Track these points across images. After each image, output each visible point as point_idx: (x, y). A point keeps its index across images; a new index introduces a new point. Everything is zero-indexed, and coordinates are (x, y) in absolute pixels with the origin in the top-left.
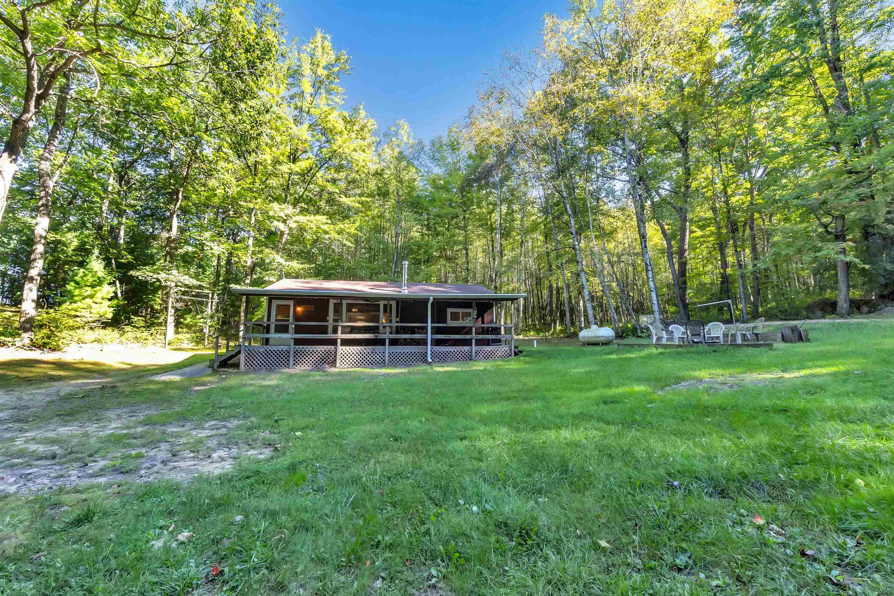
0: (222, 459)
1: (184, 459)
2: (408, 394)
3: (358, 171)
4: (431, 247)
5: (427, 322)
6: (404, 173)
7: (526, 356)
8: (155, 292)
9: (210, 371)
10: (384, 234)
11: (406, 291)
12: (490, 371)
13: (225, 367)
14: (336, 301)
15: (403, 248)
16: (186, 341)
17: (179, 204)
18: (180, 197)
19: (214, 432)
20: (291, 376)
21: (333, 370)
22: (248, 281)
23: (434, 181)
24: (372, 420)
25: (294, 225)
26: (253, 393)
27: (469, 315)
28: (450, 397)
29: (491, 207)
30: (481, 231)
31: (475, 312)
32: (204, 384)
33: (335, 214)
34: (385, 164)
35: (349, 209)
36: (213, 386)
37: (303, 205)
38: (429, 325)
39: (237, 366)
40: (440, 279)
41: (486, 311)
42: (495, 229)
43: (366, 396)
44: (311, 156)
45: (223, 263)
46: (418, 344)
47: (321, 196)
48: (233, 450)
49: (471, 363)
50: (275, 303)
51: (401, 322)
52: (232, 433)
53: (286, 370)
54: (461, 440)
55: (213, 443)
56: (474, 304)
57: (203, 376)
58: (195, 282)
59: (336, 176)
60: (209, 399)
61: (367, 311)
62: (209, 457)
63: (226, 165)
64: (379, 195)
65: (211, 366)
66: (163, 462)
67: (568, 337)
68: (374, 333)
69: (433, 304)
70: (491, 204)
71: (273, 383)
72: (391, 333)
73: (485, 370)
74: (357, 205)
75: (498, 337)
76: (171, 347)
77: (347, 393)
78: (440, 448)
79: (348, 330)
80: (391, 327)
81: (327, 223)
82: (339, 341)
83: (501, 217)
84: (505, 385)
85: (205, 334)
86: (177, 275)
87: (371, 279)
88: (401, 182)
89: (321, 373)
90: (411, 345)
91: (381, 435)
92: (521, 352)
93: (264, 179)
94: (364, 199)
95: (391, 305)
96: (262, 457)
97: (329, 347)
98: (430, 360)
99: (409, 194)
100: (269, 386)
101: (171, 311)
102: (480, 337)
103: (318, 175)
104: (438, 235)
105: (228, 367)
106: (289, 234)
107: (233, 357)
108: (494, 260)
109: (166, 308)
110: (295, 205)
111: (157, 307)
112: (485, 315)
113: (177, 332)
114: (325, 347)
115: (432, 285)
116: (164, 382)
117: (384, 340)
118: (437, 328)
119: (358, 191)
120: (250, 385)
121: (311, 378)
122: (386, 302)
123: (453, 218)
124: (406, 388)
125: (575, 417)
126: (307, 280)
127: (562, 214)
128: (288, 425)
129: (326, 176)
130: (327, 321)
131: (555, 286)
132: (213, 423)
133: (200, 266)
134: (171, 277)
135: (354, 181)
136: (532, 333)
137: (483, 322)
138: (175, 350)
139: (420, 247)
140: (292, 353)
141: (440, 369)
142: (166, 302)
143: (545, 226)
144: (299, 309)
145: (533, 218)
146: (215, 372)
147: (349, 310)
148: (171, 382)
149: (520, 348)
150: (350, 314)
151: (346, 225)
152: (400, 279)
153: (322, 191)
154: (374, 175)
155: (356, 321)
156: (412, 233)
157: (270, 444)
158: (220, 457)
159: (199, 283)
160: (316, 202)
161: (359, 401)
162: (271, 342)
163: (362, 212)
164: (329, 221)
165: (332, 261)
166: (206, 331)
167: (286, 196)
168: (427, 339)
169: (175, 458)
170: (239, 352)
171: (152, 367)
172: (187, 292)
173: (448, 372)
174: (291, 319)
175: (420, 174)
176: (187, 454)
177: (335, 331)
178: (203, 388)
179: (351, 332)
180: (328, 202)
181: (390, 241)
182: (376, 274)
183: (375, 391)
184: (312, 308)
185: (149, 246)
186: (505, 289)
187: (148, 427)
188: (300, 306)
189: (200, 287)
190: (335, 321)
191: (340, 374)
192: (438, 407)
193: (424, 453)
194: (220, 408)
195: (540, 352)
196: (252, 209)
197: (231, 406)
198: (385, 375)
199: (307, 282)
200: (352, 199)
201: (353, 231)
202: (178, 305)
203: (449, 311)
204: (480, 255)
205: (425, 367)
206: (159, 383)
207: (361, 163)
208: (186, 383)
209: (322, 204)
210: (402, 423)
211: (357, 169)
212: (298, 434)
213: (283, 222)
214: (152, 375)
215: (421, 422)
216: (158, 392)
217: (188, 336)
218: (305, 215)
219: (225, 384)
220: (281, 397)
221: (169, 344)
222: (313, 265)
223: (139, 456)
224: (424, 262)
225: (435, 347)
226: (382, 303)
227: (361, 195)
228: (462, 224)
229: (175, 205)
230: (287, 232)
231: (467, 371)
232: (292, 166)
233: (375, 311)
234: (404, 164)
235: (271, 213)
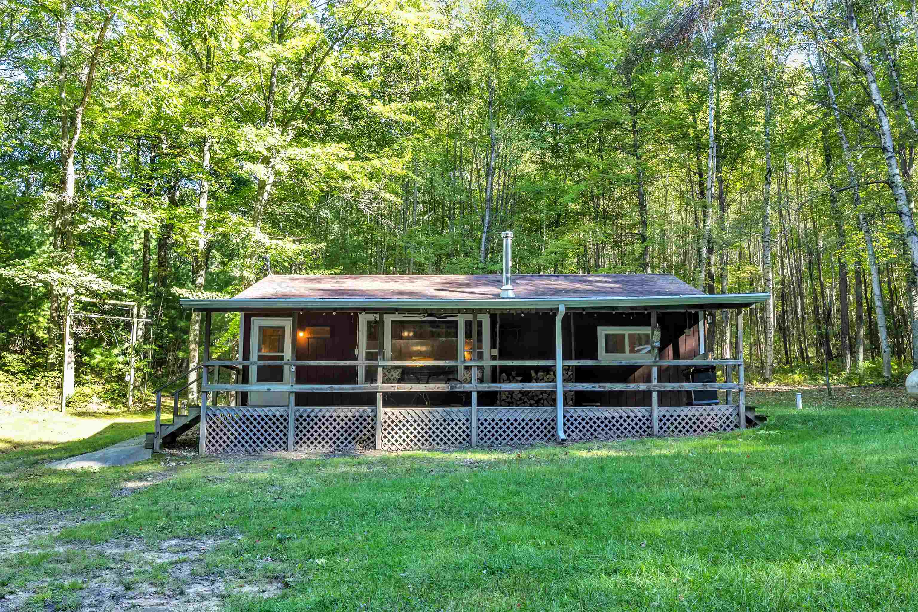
0: (202, 598)
1: (143, 595)
2: (516, 499)
3: (404, 47)
4: (564, 192)
5: (554, 358)
6: (501, 40)
7: (775, 427)
8: (36, 305)
9: (147, 454)
10: (461, 169)
11: (511, 294)
12: (687, 458)
13: (173, 448)
14: (371, 317)
15: (504, 198)
16: (95, 399)
17: (76, 138)
18: (79, 125)
19: (182, 556)
20: (292, 464)
21: (370, 454)
22: (200, 281)
23: (565, 52)
24: (448, 543)
25: (284, 167)
26: (229, 494)
27: (647, 339)
28: (599, 505)
29: (695, 97)
30: (671, 151)
31: (657, 334)
32: (141, 478)
33: (361, 135)
34: (459, 24)
35: (390, 124)
36: (157, 482)
37: (299, 123)
38: (560, 363)
39: (193, 444)
40: (587, 261)
41: (682, 333)
42: (706, 146)
43: (435, 503)
44: (313, 23)
45: (153, 244)
46: (538, 403)
47: (333, 102)
48: (217, 585)
49: (650, 442)
50: (257, 323)
51: (502, 356)
52: (209, 559)
53: (282, 454)
54: (609, 575)
55: (184, 572)
56: (654, 319)
57: (138, 463)
58: (110, 287)
59: (362, 59)
60: (156, 503)
61: (433, 335)
62: (182, 593)
63: (162, 64)
64: (449, 91)
65: (150, 446)
66: (113, 597)
67: (885, 385)
68: (449, 380)
69: (566, 319)
70: (695, 89)
71: (261, 476)
72: (481, 380)
73: (677, 456)
74: (406, 118)
75: (709, 387)
76: (71, 410)
77: (400, 497)
78: (568, 584)
79: (396, 375)
80: (481, 368)
81: (346, 159)
82: (379, 397)
83: (717, 117)
84: (713, 487)
85: (127, 384)
86: (77, 273)
87: (439, 271)
88: (494, 60)
89: (347, 459)
90: (524, 403)
91: (466, 565)
92: (762, 419)
93: (224, 77)
94: (419, 104)
95: (480, 324)
96: (265, 596)
97: (361, 409)
98: (562, 436)
99: (512, 85)
100: (255, 482)
101: (69, 342)
102: (670, 386)
103: (329, 61)
104: (577, 166)
105: (179, 448)
106: (274, 184)
107: (186, 427)
108: (705, 214)
109: (61, 338)
110: (284, 124)
111: (42, 334)
112: (681, 339)
113: (79, 383)
114: (354, 409)
115: (566, 279)
116: (74, 473)
117: (468, 394)
118: (578, 368)
119: (408, 88)
120: (222, 480)
121: (330, 470)
122: (470, 317)
123: (609, 128)
124: (513, 488)
125: (835, 543)
126: (312, 276)
127: (860, 106)
128: (302, 548)
129: (343, 62)
130: (355, 358)
131: (851, 267)
132: (174, 542)
133: (111, 253)
134: (68, 278)
135: (399, 66)
136: (796, 377)
137: (676, 355)
138: (80, 414)
139: (538, 194)
140: (291, 420)
141: (585, 454)
142: (60, 325)
143: (825, 131)
144: (301, 334)
145: (797, 114)
146: (156, 456)
147: (396, 335)
148: (86, 473)
149: (760, 411)
150: (396, 342)
151: (386, 161)
152: (496, 267)
153: (337, 91)
154: (439, 51)
155: (409, 356)
156: (522, 166)
157: (276, 578)
158: (198, 595)
159: (115, 287)
160: (323, 116)
161: (424, 510)
162: (252, 399)
163: (416, 130)
164: (352, 154)
165: (358, 233)
166: (129, 379)
167: (268, 108)
168: (555, 392)
169: (130, 593)
170: (197, 419)
171: (47, 447)
172: (94, 305)
173: (600, 460)
174: (288, 353)
175: (536, 39)
176: (145, 587)
177: (371, 376)
178: (140, 484)
179: (401, 380)
180: (347, 112)
181: (474, 185)
182: (448, 256)
183: (453, 493)
184: (325, 331)
185: (24, 219)
186: (731, 280)
187: (71, 546)
188: (302, 329)
189: (117, 295)
190: (370, 356)
191: (383, 462)
192: (572, 523)
193: (541, 592)
194: (181, 518)
195: (806, 419)
196: (205, 139)
197: (199, 516)
198: (471, 465)
199: (312, 281)
200: (394, 106)
201: (399, 171)
202: (81, 330)
203: (603, 332)
204: (673, 206)
205: (552, 449)
206: (64, 473)
207: (412, 30)
208: (111, 475)
209: (336, 117)
210: (502, 548)
211: (402, 43)
212: (321, 561)
213: (263, 162)
214: (51, 460)
215: (537, 546)
216: (69, 490)
217: (98, 388)
218: (306, 145)
219: (177, 478)
220: (281, 502)
221: (68, 404)
222: (323, 245)
223: (73, 588)
224: (549, 226)
225: (572, 410)
226: (461, 320)
227: (414, 96)
228: (629, 140)
229: (70, 142)
230: (272, 179)
231: (638, 459)
232: (278, 48)
233: (447, 335)
234: (498, 22)
235: (242, 147)
